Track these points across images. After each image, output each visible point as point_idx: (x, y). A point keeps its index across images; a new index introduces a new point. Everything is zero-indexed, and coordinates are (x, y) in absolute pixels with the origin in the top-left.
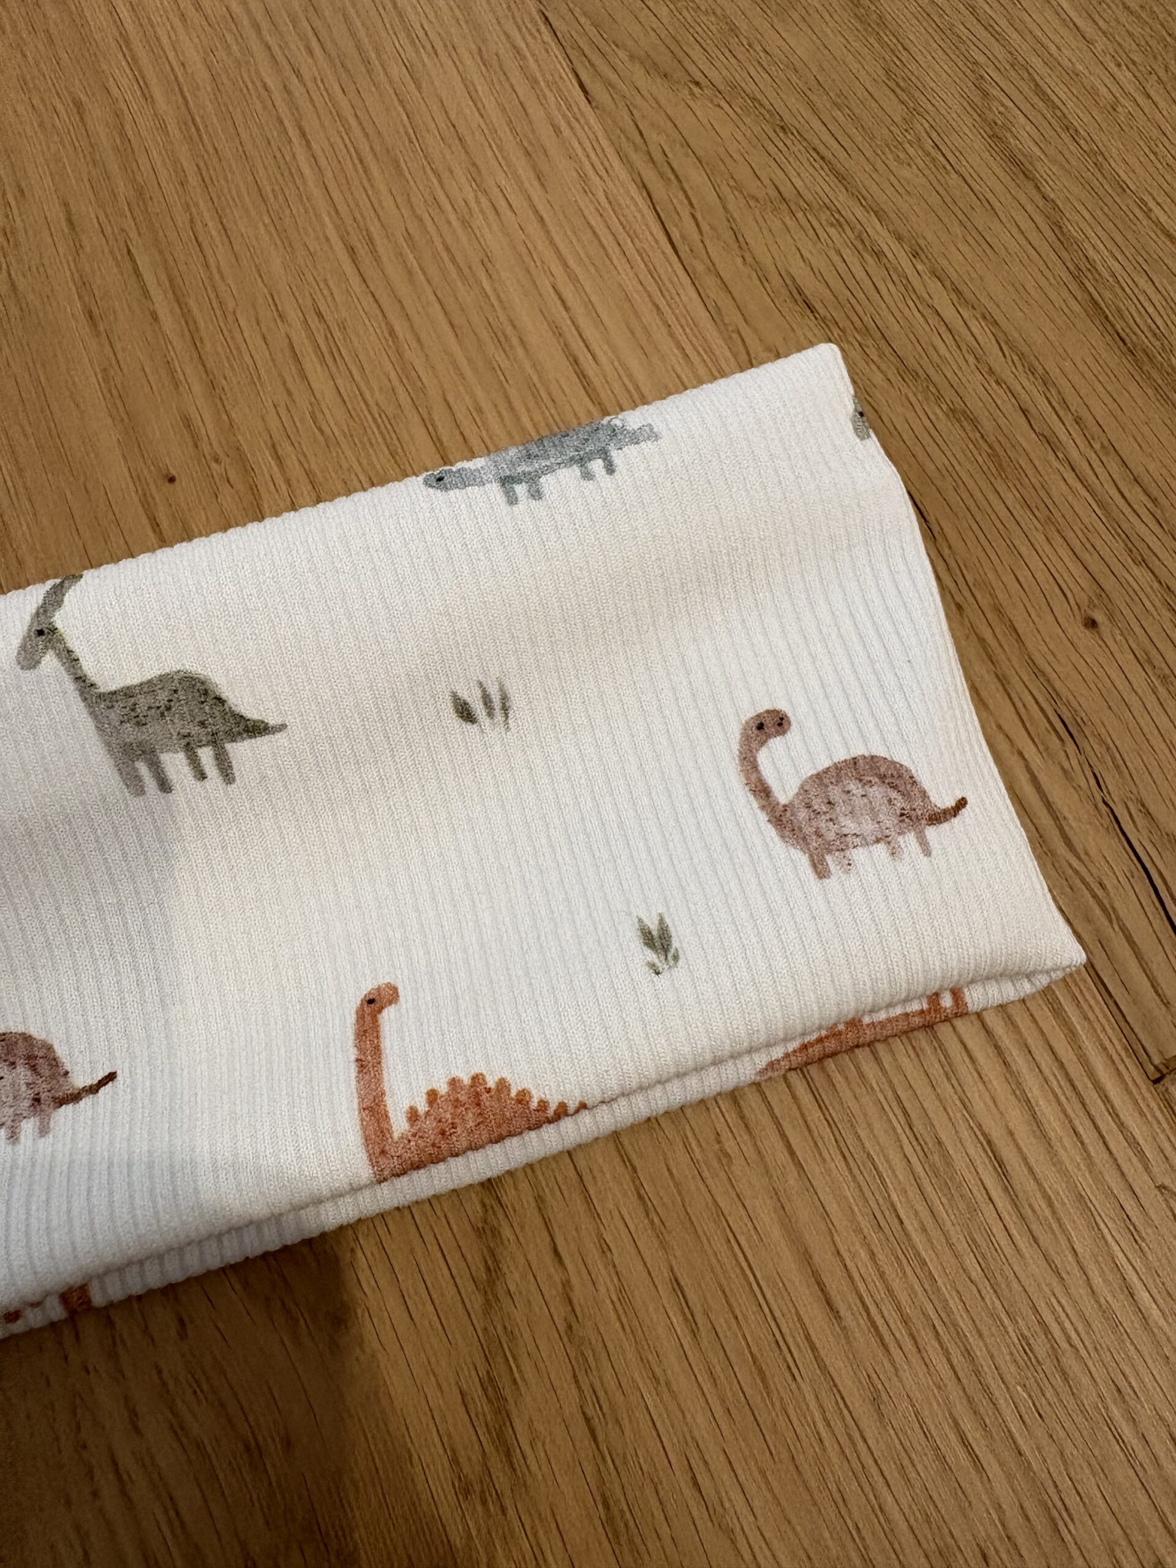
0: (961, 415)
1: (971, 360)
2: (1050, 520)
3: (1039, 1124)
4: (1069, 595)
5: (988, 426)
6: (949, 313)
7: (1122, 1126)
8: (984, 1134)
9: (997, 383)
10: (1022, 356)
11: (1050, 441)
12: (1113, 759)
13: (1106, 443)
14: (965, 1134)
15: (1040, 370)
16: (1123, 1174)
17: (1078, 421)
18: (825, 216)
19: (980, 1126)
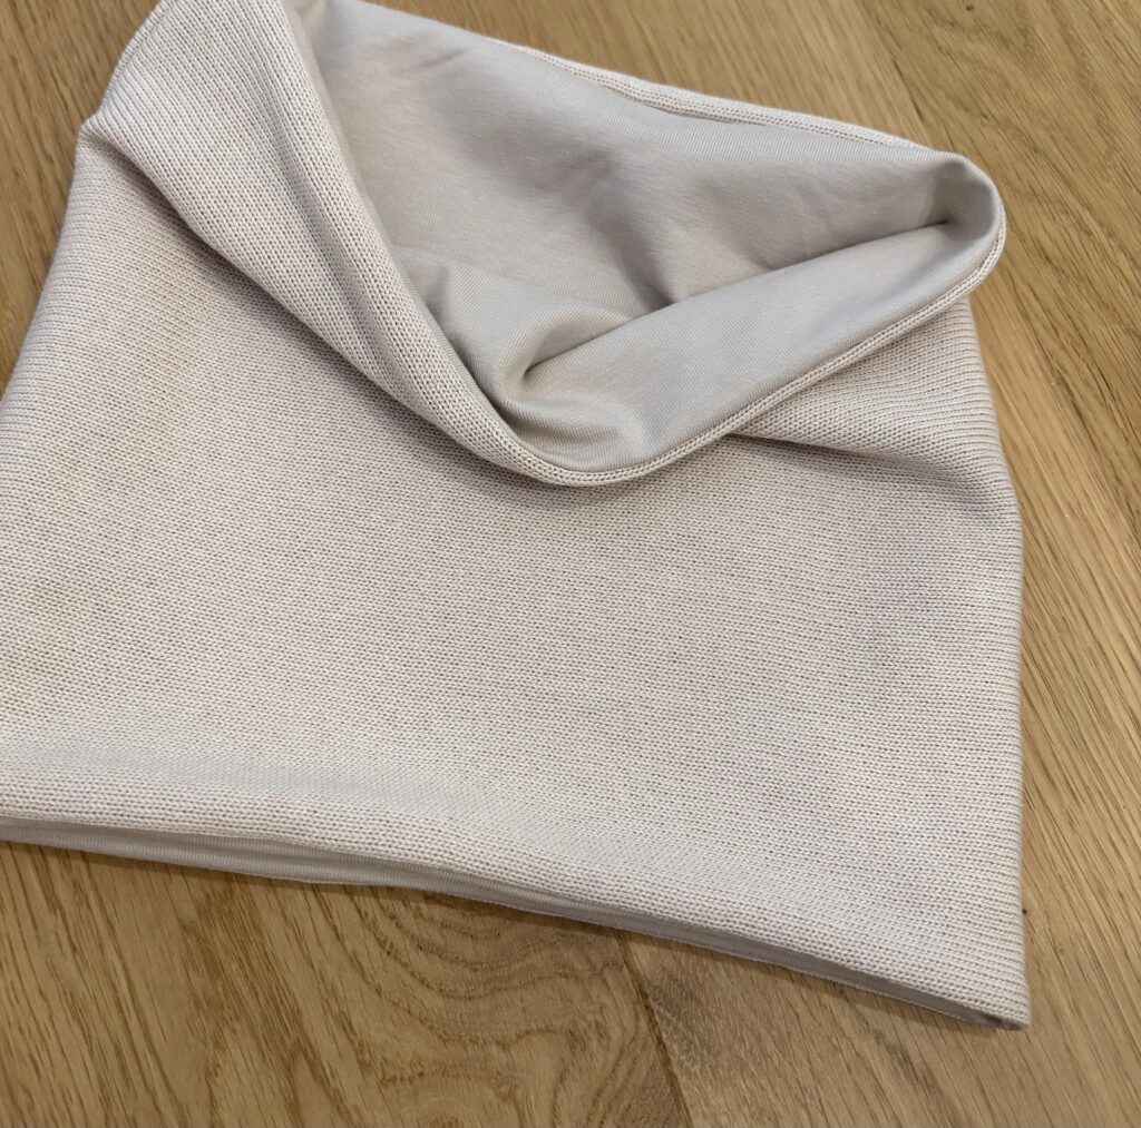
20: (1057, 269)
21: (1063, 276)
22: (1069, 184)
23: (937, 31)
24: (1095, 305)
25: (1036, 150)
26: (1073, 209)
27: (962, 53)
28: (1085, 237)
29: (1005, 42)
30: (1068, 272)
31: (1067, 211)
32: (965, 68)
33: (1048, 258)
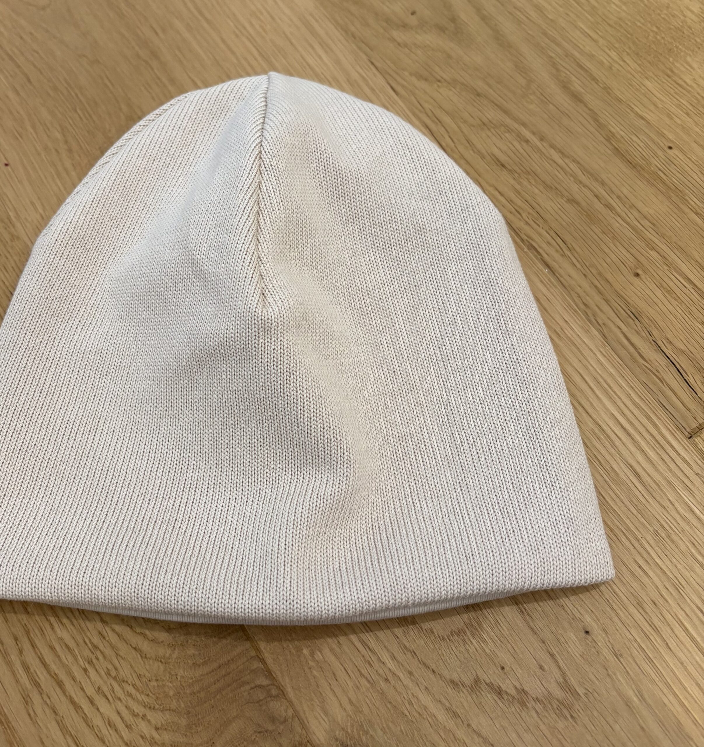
0: (572, 201)
1: (572, 178)
2: (614, 237)
3: (648, 458)
4: (626, 265)
5: (584, 204)
6: (560, 161)
7: (679, 455)
8: (629, 464)
9: (583, 186)
10: (591, 175)
11: (609, 206)
12: (653, 323)
13: (631, 204)
14: (622, 465)
15: (600, 180)
16: (682, 471)
17: (619, 197)
18: (503, 128)
19: (627, 462)
20: (510, 171)
21: (516, 175)
22: (506, 112)
23: (396, 34)
24: (541, 188)
25: (478, 95)
26: (513, 128)
27: (415, 44)
28: (524, 144)
29: (441, 29)
30: (519, 171)
31: (509, 130)
32: (419, 52)
33: (503, 165)
